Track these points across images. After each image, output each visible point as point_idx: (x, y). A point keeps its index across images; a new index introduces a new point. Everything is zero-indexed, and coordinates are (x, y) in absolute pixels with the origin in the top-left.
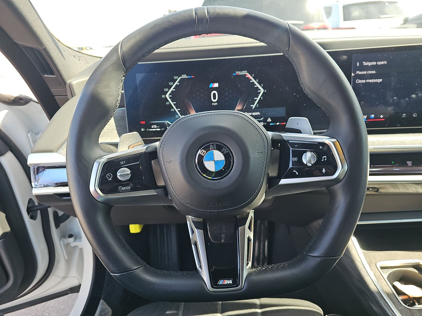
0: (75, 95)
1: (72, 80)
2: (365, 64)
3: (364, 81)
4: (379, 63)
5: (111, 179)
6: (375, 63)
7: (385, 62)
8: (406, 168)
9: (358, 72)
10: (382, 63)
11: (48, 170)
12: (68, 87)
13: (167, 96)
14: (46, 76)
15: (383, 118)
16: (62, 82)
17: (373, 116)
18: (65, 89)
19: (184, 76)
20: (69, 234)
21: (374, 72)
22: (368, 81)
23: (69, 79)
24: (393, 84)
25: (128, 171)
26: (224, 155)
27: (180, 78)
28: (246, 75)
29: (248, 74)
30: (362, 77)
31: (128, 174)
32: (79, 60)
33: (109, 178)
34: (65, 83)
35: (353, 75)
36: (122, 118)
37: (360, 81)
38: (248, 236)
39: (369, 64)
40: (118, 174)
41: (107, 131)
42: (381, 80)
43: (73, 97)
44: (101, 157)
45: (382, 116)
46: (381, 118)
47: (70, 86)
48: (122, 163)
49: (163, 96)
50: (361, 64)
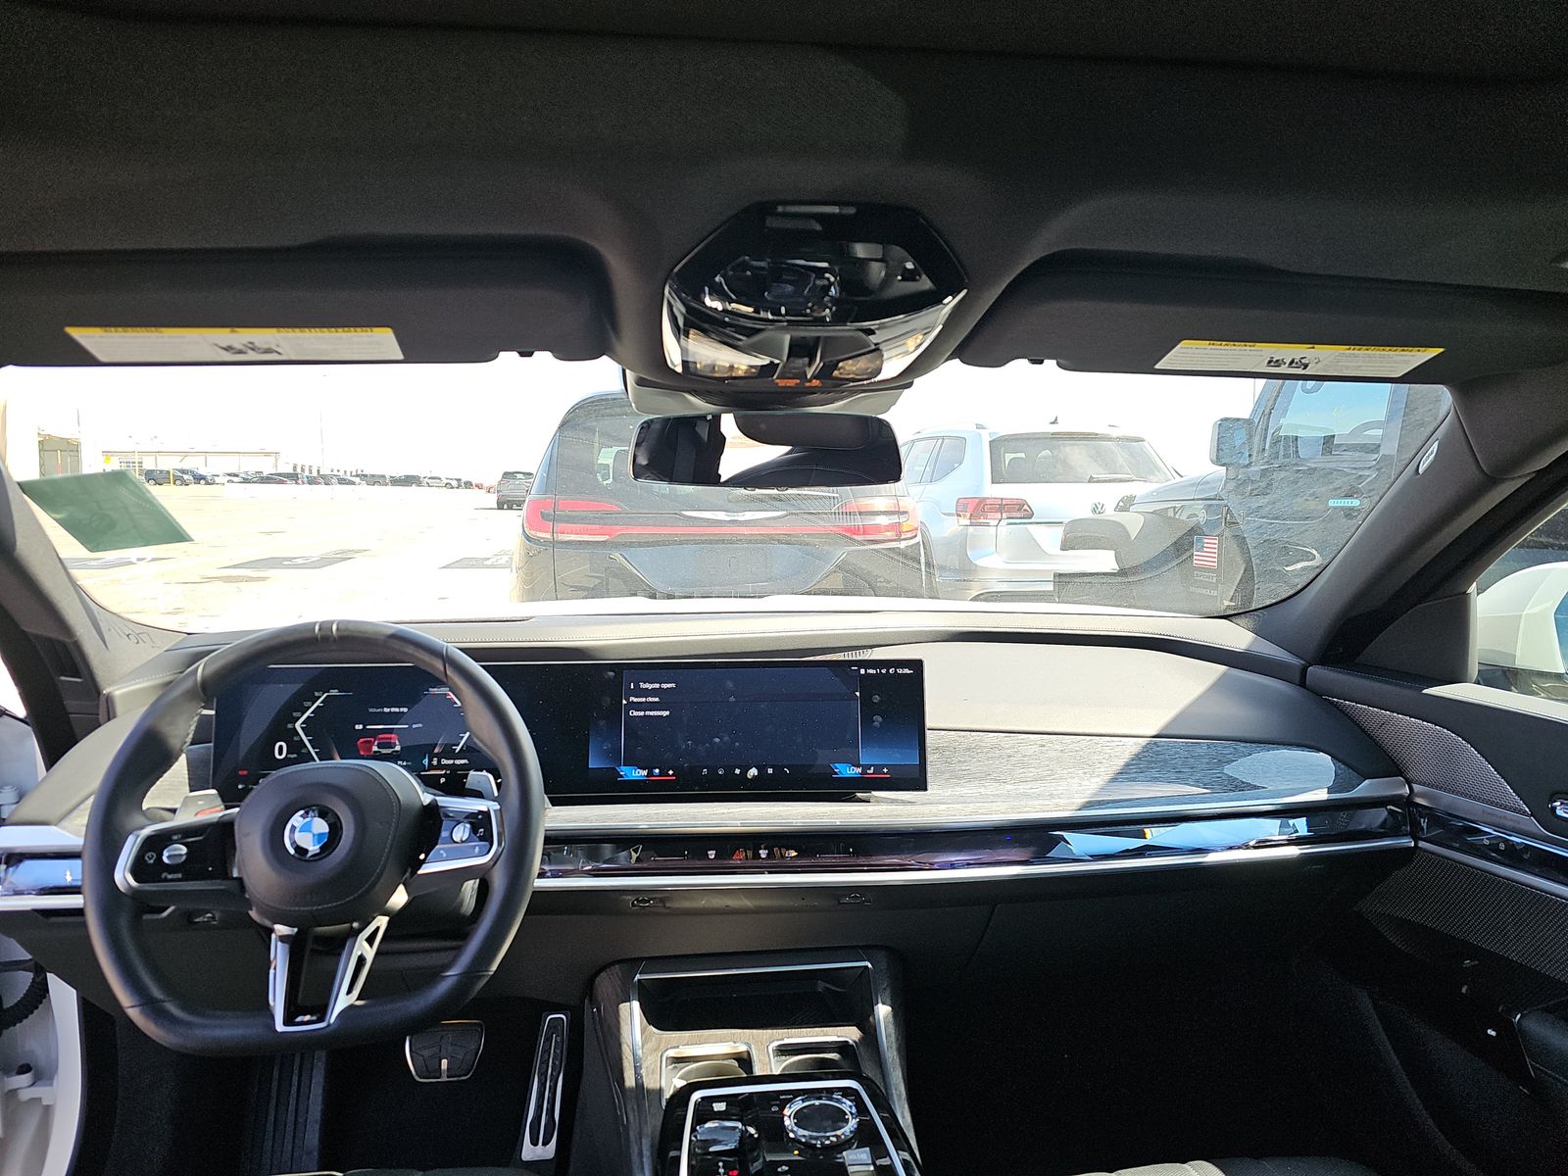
0: (114, 717)
1: (115, 687)
2: (643, 685)
3: (642, 713)
4: (665, 686)
5: (152, 861)
6: (657, 686)
7: (674, 685)
8: (706, 862)
9: (632, 699)
10: (669, 686)
11: (27, 864)
12: (102, 699)
13: (298, 725)
14: (63, 678)
15: (673, 775)
16: (92, 689)
17: (657, 771)
18: (95, 703)
19: (334, 692)
20: (20, 1064)
21: (657, 699)
22: (647, 713)
23: (110, 685)
24: (685, 719)
25: (184, 850)
26: (329, 825)
27: (326, 694)
28: (446, 695)
29: (450, 693)
30: (638, 706)
31: (181, 855)
32: (138, 643)
33: (150, 859)
34: (98, 692)
35: (624, 702)
36: (205, 762)
37: (636, 713)
38: (359, 953)
39: (650, 686)
40: (166, 854)
41: (167, 787)
42: (668, 713)
43: (109, 720)
44: (142, 828)
45: (671, 772)
46: (669, 775)
47: (109, 699)
48: (175, 837)
49: (290, 726)
50: (637, 686)
